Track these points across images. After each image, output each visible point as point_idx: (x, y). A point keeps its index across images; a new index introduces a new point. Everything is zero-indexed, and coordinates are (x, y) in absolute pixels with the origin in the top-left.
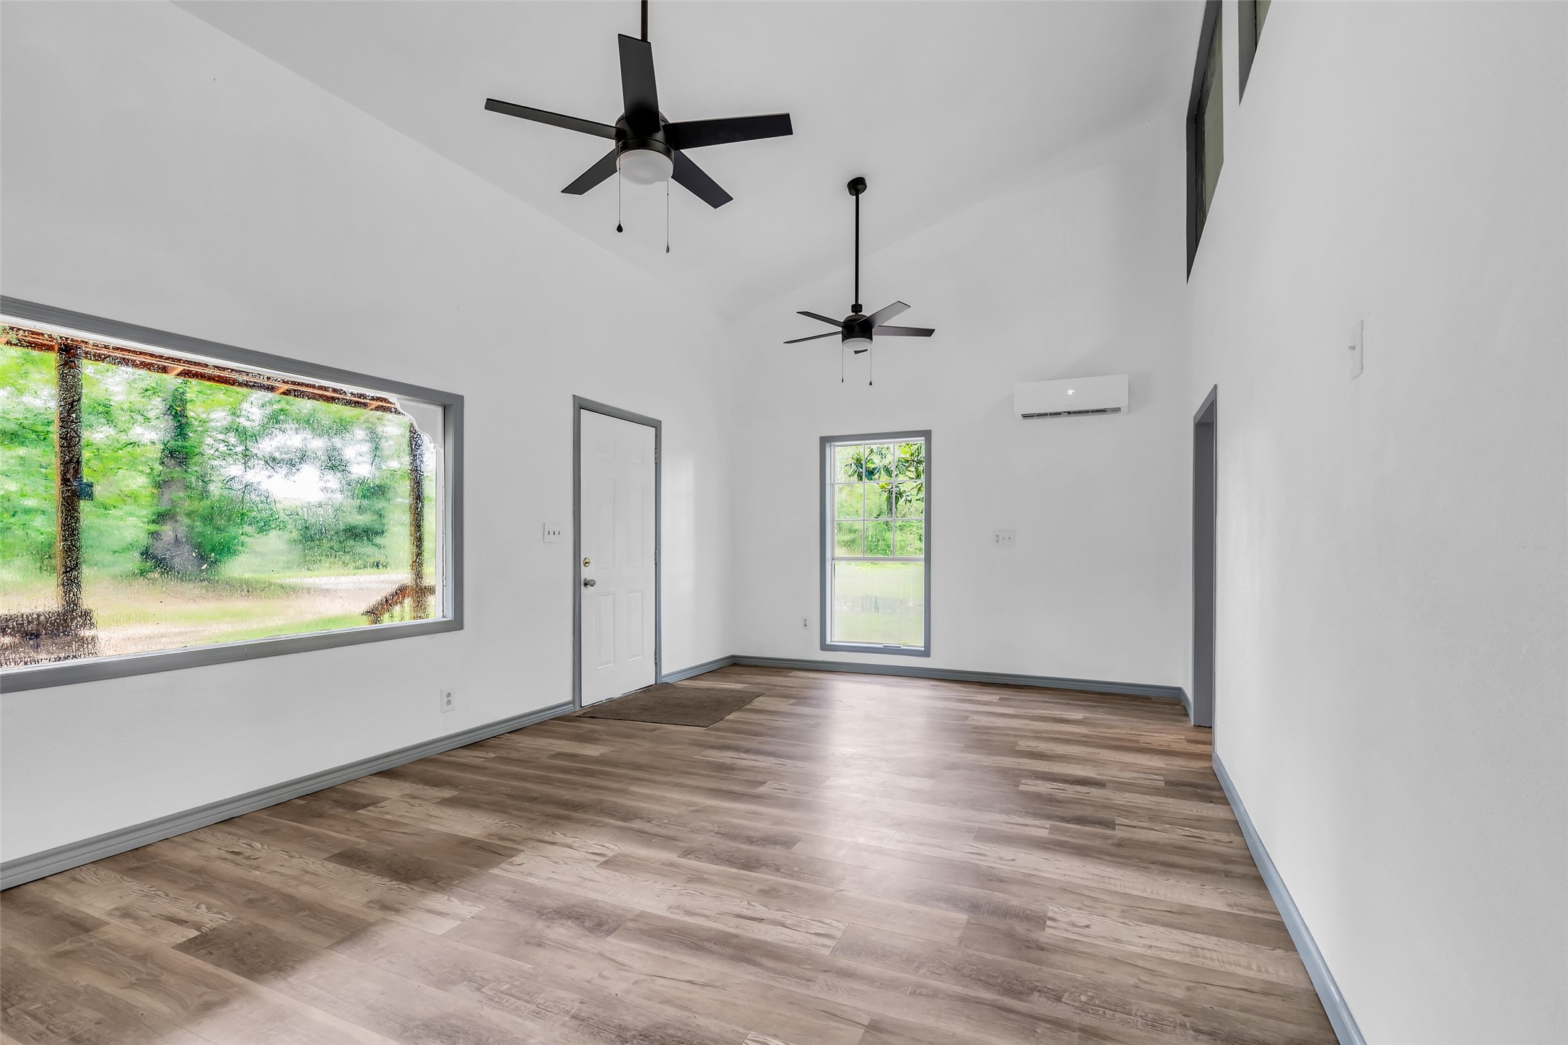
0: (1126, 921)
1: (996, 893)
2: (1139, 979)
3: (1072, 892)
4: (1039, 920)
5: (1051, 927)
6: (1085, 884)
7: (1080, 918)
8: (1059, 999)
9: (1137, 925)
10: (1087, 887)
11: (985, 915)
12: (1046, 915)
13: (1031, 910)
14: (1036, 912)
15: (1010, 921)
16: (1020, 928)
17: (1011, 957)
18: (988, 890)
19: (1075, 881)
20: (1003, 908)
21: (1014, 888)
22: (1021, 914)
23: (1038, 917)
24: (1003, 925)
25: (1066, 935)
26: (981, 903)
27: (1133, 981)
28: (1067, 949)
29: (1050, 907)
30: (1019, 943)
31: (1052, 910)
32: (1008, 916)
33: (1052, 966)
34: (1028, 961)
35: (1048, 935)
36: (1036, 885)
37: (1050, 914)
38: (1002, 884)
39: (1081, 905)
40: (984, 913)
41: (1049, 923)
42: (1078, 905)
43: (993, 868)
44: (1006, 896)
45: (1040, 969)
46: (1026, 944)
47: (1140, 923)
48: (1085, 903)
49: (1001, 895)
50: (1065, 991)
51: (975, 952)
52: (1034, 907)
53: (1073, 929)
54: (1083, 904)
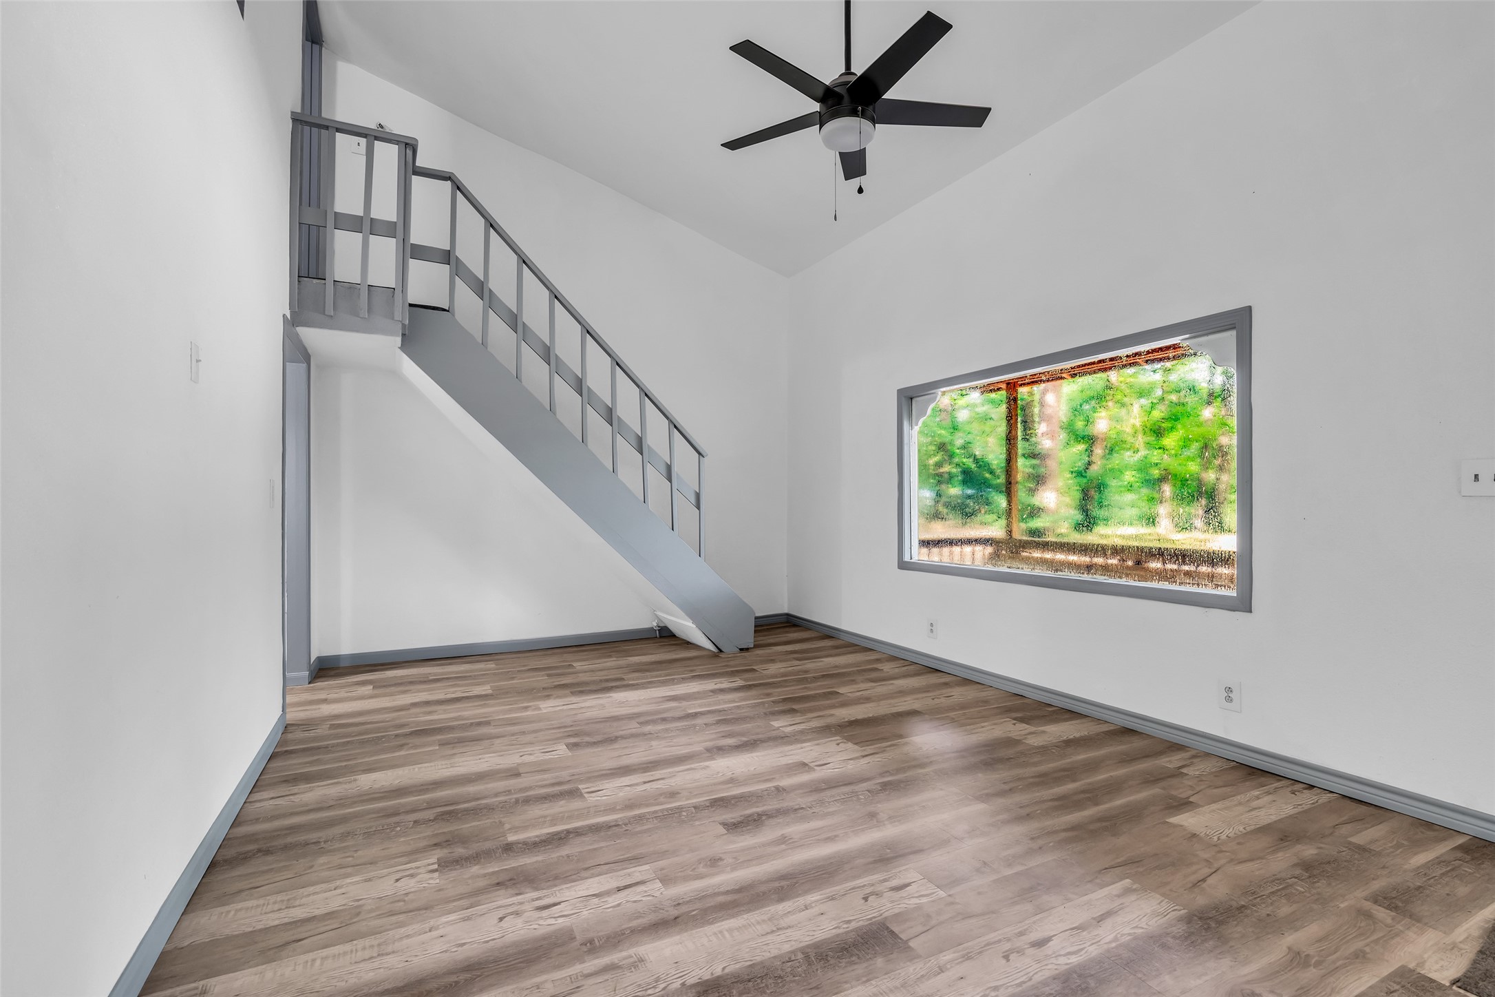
0: (356, 904)
1: (497, 869)
2: (353, 857)
3: (419, 909)
4: (444, 865)
5: (433, 864)
6: (403, 930)
7: (409, 885)
8: (415, 822)
9: (344, 905)
10: (401, 925)
11: (494, 847)
12: (441, 872)
13: (455, 869)
14: (451, 870)
15: (471, 853)
16: (460, 851)
17: (457, 830)
18: (506, 869)
19: (416, 927)
20: (482, 860)
21: (481, 883)
22: (464, 862)
23: (447, 867)
24: (475, 847)
25: (417, 864)
26: (505, 855)
27: (360, 853)
28: (413, 854)
29: (438, 881)
30: (456, 840)
31: (435, 880)
32: (475, 855)
33: (424, 838)
34: (444, 833)
35: (432, 859)
36: (462, 897)
37: (436, 875)
38: (497, 881)
39: (406, 899)
40: (497, 848)
41: (436, 866)
42: (411, 896)
43: (517, 894)
44: (486, 871)
45: (433, 832)
46: (450, 843)
47: (341, 908)
48: (402, 903)
49: (491, 870)
50: (412, 828)
51: (486, 821)
52: (454, 874)
53: (411, 872)
54: (404, 901)
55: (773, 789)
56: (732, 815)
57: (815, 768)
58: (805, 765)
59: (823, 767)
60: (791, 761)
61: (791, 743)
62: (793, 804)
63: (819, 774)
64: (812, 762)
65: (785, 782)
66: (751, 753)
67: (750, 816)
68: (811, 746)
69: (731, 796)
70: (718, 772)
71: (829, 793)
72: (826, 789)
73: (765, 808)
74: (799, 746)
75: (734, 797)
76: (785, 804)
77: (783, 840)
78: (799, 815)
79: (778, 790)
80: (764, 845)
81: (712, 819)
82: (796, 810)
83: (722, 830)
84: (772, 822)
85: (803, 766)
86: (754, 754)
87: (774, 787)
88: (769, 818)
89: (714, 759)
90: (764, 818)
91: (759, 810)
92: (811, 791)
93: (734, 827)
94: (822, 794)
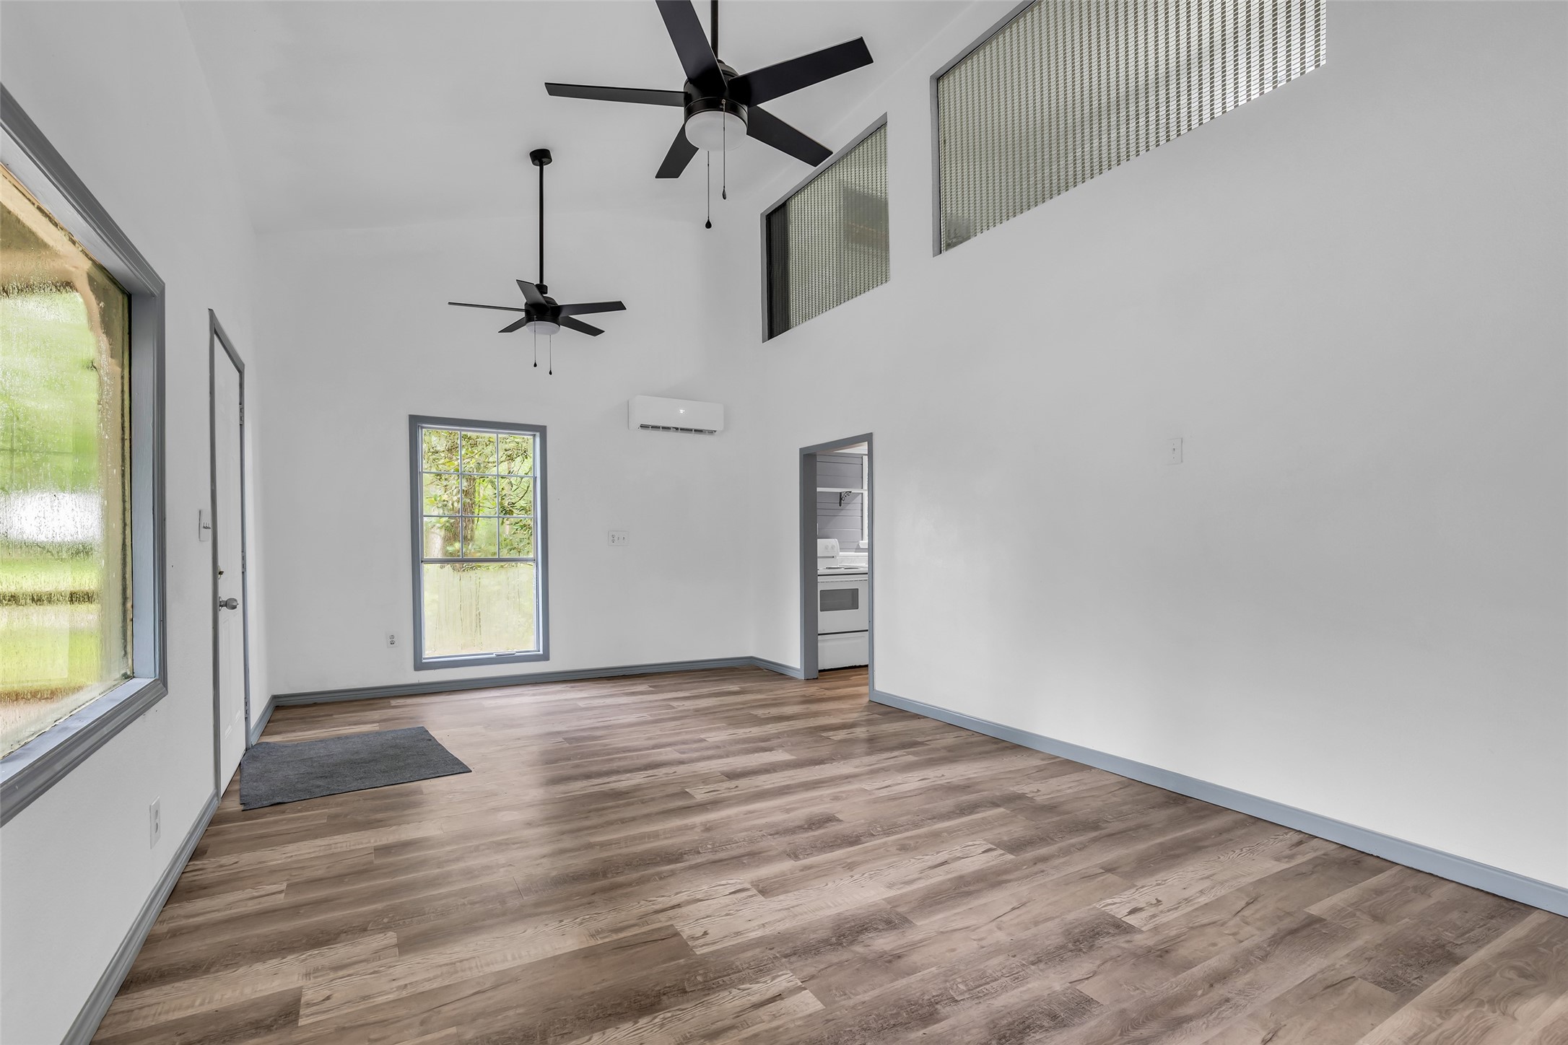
55: (801, 857)
56: (832, 829)
57: (749, 886)
58: (763, 892)
59: (739, 887)
60: (781, 897)
61: (782, 938)
62: (778, 839)
63: (744, 878)
64: (752, 896)
65: (787, 865)
66: (839, 914)
67: (819, 828)
68: (748, 931)
69: (843, 848)
70: (871, 878)
71: (742, 851)
72: (743, 856)
73: (806, 835)
74: (768, 931)
75: (840, 846)
76: (787, 839)
77: (788, 811)
78: (774, 829)
79: (794, 855)
80: (803, 807)
81: (852, 824)
82: (777, 833)
83: (840, 816)
84: (797, 823)
85: (765, 889)
86: (833, 911)
87: (800, 859)
88: (801, 826)
89: (888, 901)
90: (806, 826)
91: (811, 834)
92: (760, 853)
93: (829, 819)
94: (748, 850)
